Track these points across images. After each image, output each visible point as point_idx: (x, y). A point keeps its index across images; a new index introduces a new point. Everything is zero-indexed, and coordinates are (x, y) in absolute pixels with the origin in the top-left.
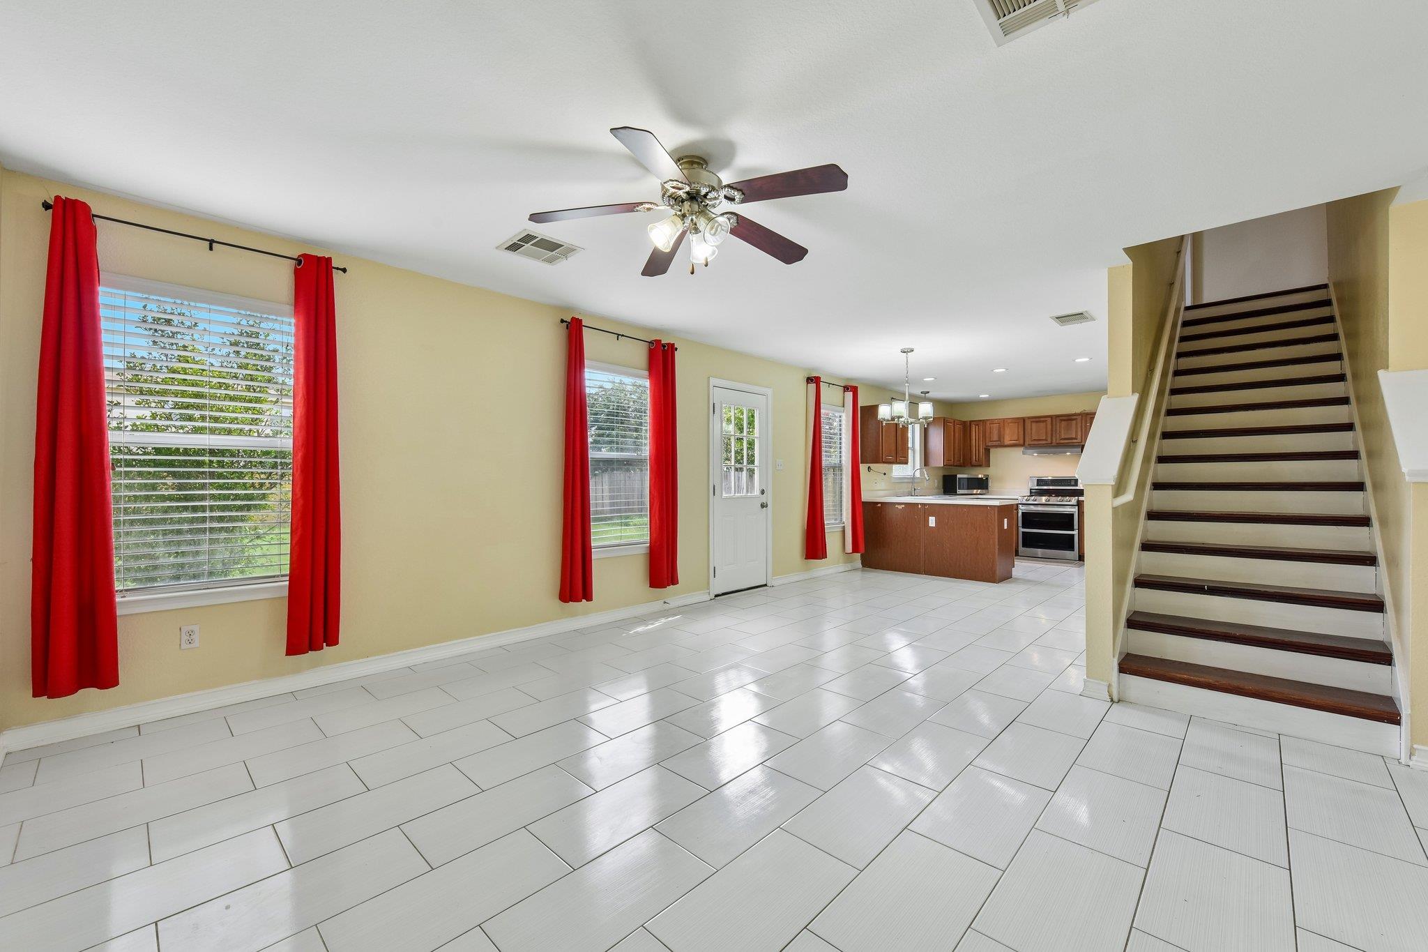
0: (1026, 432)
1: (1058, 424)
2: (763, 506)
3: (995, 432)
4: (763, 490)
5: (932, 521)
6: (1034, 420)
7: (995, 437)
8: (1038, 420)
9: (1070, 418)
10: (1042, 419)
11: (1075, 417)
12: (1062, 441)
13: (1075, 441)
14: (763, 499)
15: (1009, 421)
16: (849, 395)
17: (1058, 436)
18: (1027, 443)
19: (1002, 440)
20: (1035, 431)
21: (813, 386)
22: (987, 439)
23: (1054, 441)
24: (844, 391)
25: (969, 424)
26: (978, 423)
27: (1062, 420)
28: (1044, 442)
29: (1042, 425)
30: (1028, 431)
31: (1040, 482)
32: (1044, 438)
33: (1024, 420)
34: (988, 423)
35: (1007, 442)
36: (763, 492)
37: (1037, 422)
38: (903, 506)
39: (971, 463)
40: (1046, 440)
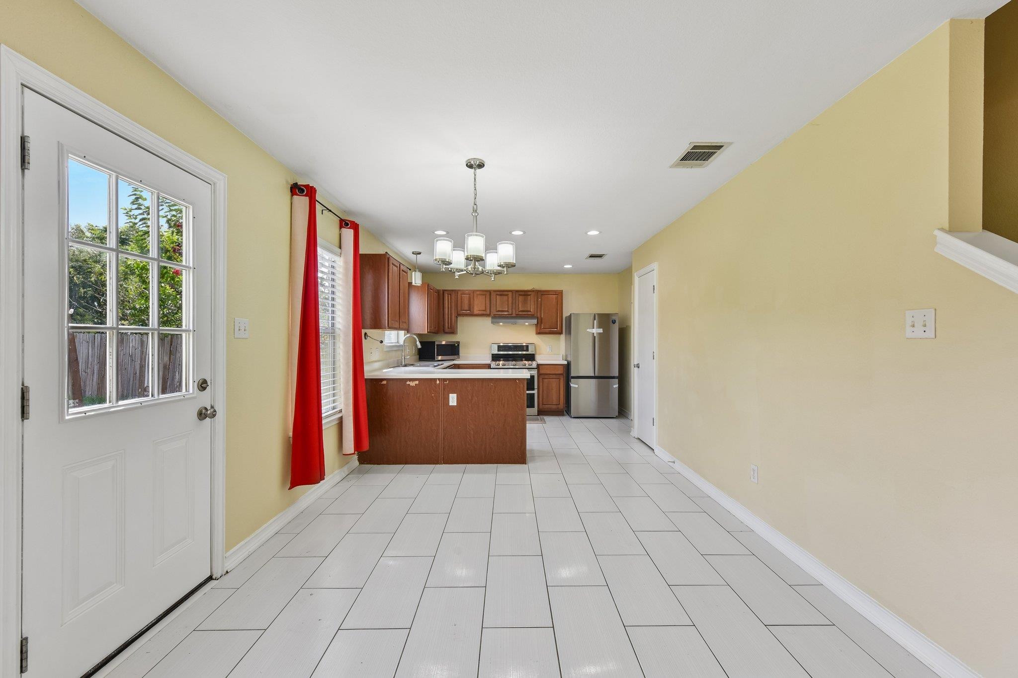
0: (492, 304)
1: (517, 297)
2: (202, 415)
3: (466, 302)
4: (205, 382)
5: (453, 400)
6: (498, 293)
7: (466, 307)
8: (502, 293)
9: (526, 293)
10: (504, 293)
11: (530, 293)
12: (521, 313)
13: (529, 313)
14: (204, 400)
15: (478, 293)
16: (349, 234)
17: (517, 309)
18: (492, 314)
19: (472, 310)
20: (500, 304)
21: (302, 202)
22: (459, 309)
23: (514, 312)
24: (341, 227)
25: (442, 292)
26: (451, 292)
27: (520, 295)
28: (506, 313)
29: (505, 298)
30: (493, 302)
31: (500, 348)
32: (506, 310)
33: (490, 292)
34: (460, 293)
35: (476, 312)
36: (203, 385)
37: (501, 295)
38: (417, 382)
39: (444, 330)
40: (508, 311)
